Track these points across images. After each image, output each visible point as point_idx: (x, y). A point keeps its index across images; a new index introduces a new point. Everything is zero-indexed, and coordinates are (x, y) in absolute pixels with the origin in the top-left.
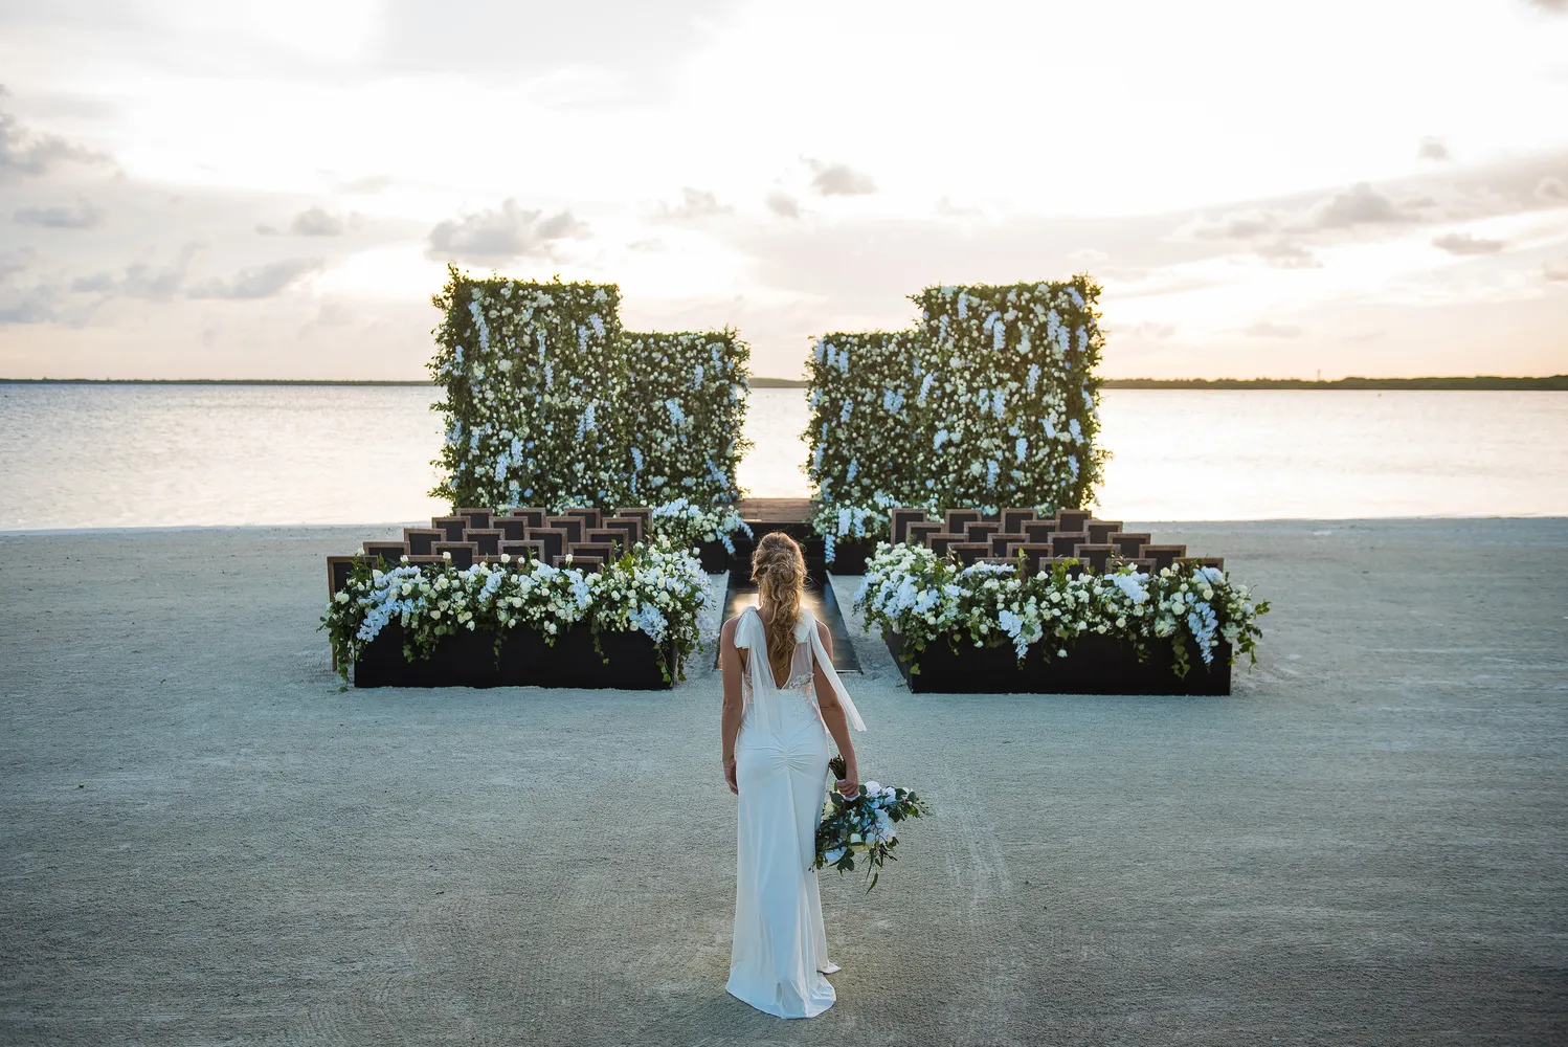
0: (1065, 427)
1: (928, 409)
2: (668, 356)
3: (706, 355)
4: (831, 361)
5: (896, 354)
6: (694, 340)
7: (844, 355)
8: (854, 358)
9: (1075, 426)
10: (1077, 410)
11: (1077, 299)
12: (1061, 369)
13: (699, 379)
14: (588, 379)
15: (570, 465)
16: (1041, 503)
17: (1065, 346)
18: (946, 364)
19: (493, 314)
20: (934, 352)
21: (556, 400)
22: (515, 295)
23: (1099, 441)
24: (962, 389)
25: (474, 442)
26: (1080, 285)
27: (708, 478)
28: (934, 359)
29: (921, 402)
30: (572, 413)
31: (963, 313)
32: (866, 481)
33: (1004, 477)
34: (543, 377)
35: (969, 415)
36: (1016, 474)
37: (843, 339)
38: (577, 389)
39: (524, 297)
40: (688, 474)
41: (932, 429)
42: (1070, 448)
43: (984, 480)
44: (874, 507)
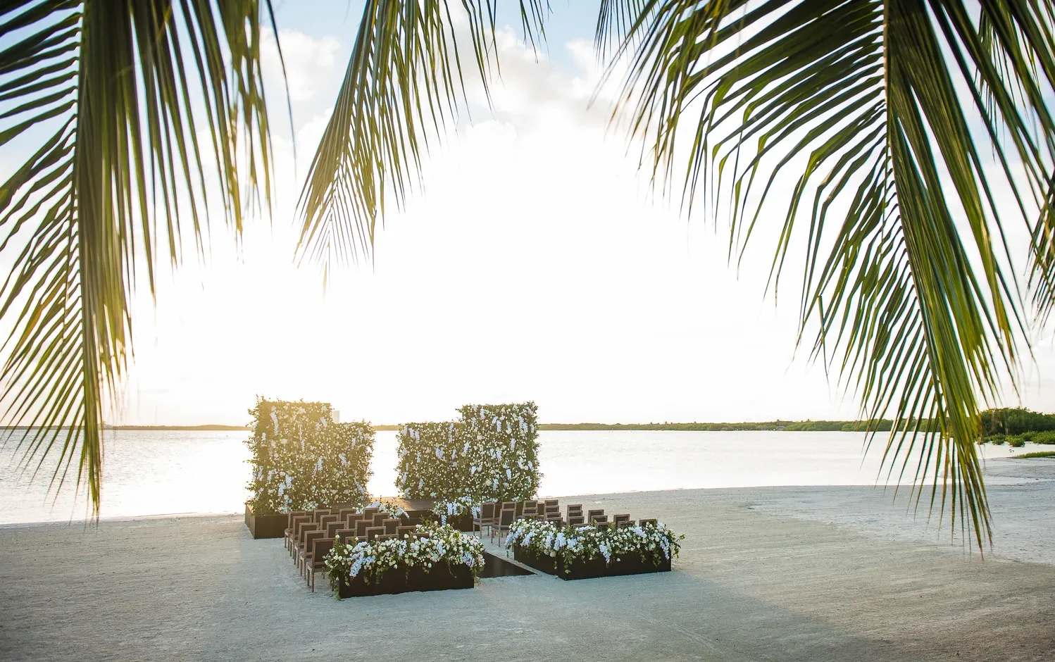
0: (526, 464)
1: (467, 458)
2: (339, 434)
3: (356, 433)
4: (412, 435)
5: (440, 432)
6: (350, 427)
7: (417, 433)
8: (421, 434)
9: (530, 464)
10: (531, 457)
11: (531, 412)
12: (524, 440)
13: (353, 444)
14: (318, 446)
15: (310, 486)
16: (516, 496)
17: (526, 431)
18: (476, 438)
19: (281, 418)
20: (468, 433)
21: (304, 457)
22: (290, 407)
23: (540, 469)
24: (481, 449)
25: (269, 478)
26: (530, 405)
27: (356, 490)
28: (469, 436)
29: (463, 455)
30: (312, 463)
31: (483, 417)
32: (426, 489)
33: (500, 486)
34: (300, 446)
35: (484, 460)
36: (506, 484)
37: (416, 426)
38: (313, 451)
39: (294, 410)
40: (346, 488)
41: (468, 466)
42: (529, 473)
43: (491, 487)
44: (460, 502)
